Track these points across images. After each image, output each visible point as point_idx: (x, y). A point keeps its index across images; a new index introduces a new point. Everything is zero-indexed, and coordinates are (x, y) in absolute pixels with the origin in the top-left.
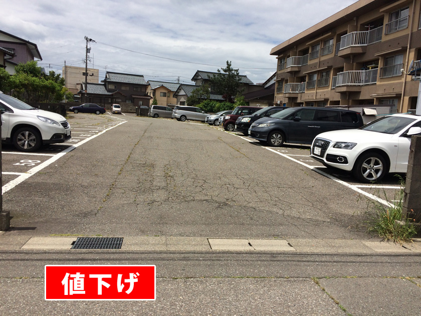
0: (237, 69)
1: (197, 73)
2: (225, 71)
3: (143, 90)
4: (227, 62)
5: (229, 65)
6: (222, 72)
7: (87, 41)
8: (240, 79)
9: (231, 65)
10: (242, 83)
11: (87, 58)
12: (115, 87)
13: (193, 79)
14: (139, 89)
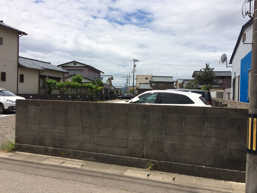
0: (213, 68)
1: (194, 72)
2: (205, 69)
3: (172, 85)
4: (206, 64)
5: (207, 66)
6: (203, 70)
7: (135, 61)
8: (215, 74)
9: (209, 66)
10: (216, 76)
11: (134, 70)
12: (156, 84)
13: (193, 76)
14: (169, 85)
